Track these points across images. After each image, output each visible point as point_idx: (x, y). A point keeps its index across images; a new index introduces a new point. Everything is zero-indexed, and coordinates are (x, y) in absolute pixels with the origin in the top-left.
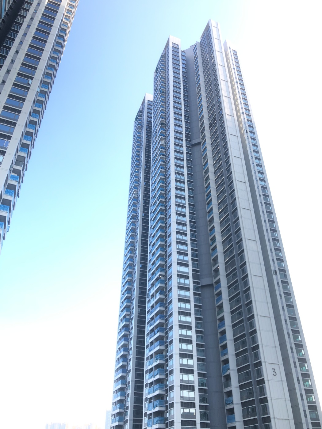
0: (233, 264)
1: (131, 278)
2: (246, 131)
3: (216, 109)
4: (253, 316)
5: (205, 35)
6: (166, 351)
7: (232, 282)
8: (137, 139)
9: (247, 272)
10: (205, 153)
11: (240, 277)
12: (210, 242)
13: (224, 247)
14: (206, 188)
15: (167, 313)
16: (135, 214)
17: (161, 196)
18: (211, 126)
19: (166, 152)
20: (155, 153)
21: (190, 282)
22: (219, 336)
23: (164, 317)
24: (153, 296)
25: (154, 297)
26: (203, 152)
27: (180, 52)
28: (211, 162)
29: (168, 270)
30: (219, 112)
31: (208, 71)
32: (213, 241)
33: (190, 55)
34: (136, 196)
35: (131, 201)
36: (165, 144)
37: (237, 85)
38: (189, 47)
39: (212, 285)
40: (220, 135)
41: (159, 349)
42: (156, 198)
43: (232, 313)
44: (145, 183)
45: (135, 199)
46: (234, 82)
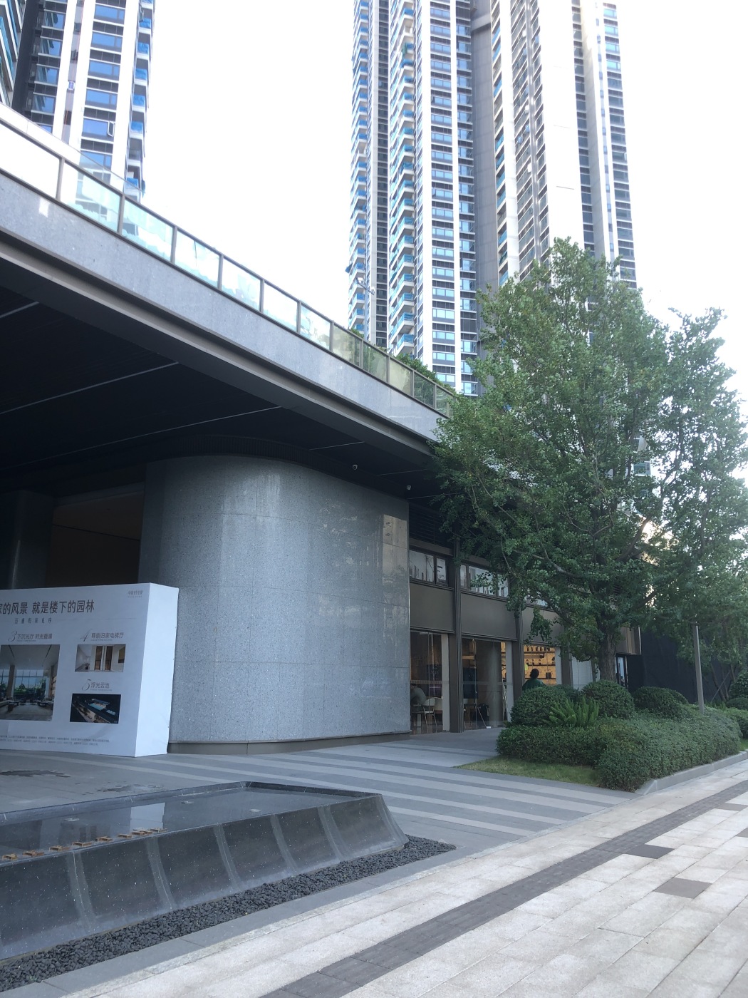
17: (406, 163)
19: (415, 58)
29: (418, 317)
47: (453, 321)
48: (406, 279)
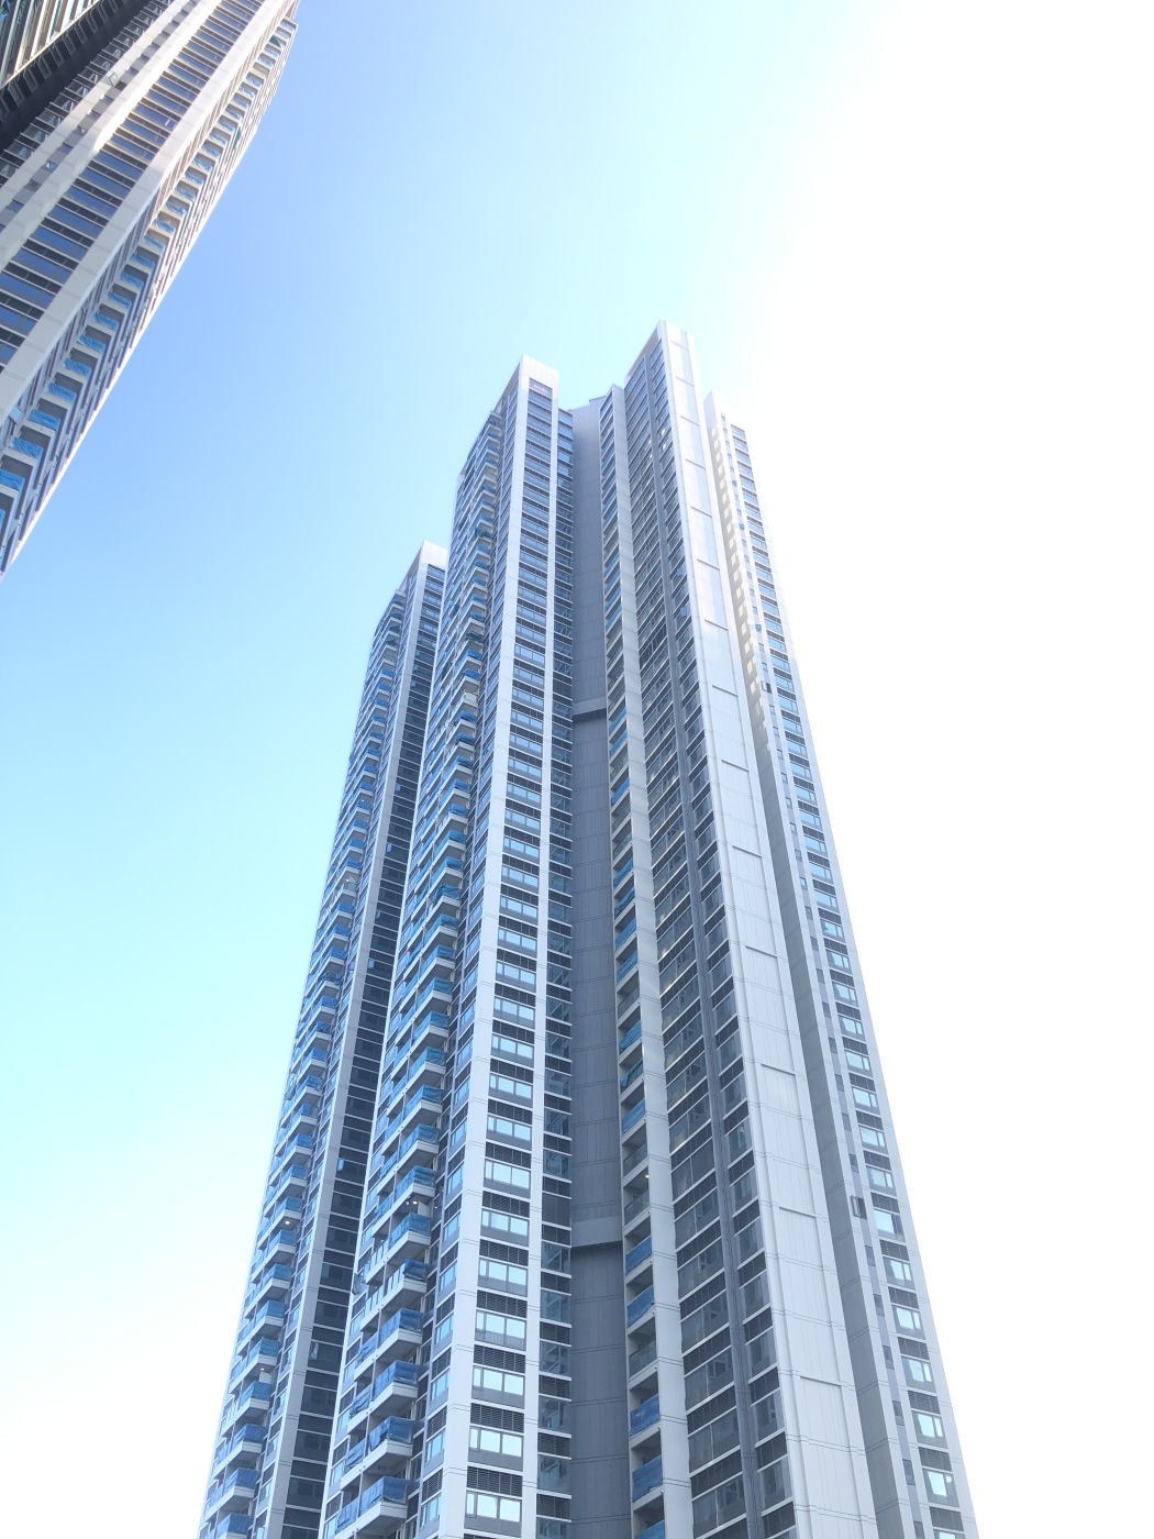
0: (704, 1161)
1: (295, 1215)
2: (765, 688)
3: (668, 602)
4: (772, 1379)
5: (644, 367)
6: (409, 1525)
7: (697, 1235)
8: (378, 690)
9: (756, 1194)
10: (618, 746)
11: (727, 1213)
12: (621, 1075)
13: (671, 1094)
14: (618, 868)
15: (426, 1356)
16: (341, 962)
17: (448, 886)
18: (644, 656)
19: (478, 732)
20: (440, 734)
21: (530, 1231)
22: (633, 1464)
23: (415, 1375)
24: (376, 1283)
25: (382, 1289)
26: (612, 741)
27: (555, 412)
28: (638, 778)
29: (446, 1178)
30: (678, 611)
31: (647, 478)
32: (632, 1069)
33: (590, 426)
34: (353, 894)
35: (328, 913)
36: (476, 706)
37: (743, 535)
38: (587, 403)
39: (615, 1247)
40: (677, 688)
41: (381, 1518)
42: (427, 896)
43: (689, 1362)
44: (390, 845)
45: (348, 904)
46: (732, 526)
47: (526, 1193)
48: (427, 1098)
